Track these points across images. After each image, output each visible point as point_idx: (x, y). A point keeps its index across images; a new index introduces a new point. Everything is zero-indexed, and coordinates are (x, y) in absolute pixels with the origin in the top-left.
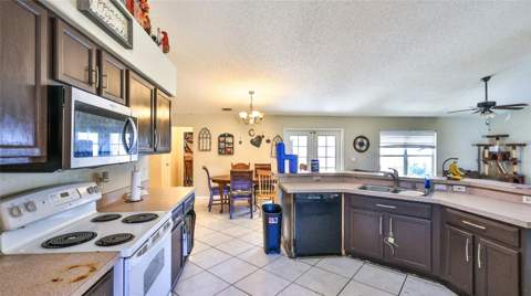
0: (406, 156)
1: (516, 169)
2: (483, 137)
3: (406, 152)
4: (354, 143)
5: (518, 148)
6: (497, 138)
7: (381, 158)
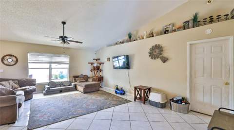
0: (50, 68)
1: (101, 74)
2: (94, 59)
3: (50, 66)
4: (3, 59)
5: (102, 64)
6: (97, 60)
7: (30, 70)
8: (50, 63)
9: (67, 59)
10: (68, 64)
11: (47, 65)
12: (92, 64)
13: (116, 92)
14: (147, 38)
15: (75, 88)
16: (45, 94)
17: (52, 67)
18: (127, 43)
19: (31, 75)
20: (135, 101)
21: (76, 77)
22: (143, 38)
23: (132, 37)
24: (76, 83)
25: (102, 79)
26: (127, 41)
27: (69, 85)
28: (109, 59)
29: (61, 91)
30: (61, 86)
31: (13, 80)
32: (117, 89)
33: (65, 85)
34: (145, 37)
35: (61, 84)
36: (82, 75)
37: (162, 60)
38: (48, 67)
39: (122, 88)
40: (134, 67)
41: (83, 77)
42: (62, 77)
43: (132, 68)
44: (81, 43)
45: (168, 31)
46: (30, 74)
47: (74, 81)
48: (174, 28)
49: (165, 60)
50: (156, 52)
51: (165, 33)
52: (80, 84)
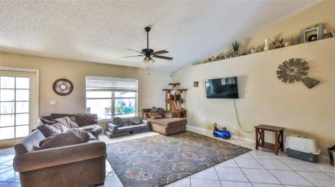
0: (113, 98)
2: (171, 84)
3: (113, 95)
4: (54, 86)
5: (183, 92)
6: (175, 86)
7: (88, 101)
8: (113, 90)
9: (134, 85)
10: (136, 91)
11: (109, 94)
12: (169, 91)
13: (215, 134)
14: (270, 49)
15: (150, 128)
16: (111, 137)
17: (116, 97)
18: (231, 59)
19: (89, 109)
20: (257, 148)
21: (147, 111)
22: (262, 50)
23: (240, 48)
24: (149, 120)
25: (186, 114)
26: (231, 55)
27: (140, 124)
28: (196, 84)
29: (131, 132)
30: (129, 125)
31: (69, 116)
32: (216, 129)
33: (135, 122)
34: (265, 48)
35: (129, 122)
36: (154, 107)
37: (306, 85)
38: (110, 96)
39: (225, 128)
40: (246, 96)
41: (157, 112)
42: (128, 111)
43: (243, 97)
44: (171, 59)
45: (316, 36)
46: (88, 106)
47: (145, 117)
48: (325, 31)
49: (312, 84)
50: (292, 70)
51: (310, 39)
52: (157, 121)
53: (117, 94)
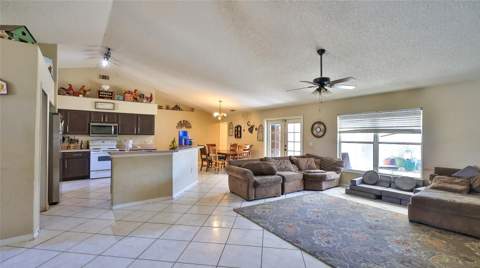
0: (376, 143)
3: (376, 137)
8: (376, 131)
9: (416, 121)
10: (418, 132)
11: (370, 137)
16: (348, 192)
27: (411, 191)
29: (379, 197)
36: (473, 168)
38: (372, 140)
42: (409, 165)
53: (382, 137)
